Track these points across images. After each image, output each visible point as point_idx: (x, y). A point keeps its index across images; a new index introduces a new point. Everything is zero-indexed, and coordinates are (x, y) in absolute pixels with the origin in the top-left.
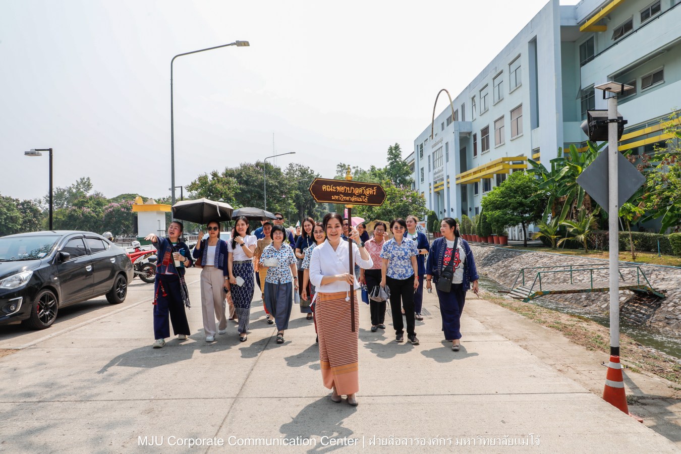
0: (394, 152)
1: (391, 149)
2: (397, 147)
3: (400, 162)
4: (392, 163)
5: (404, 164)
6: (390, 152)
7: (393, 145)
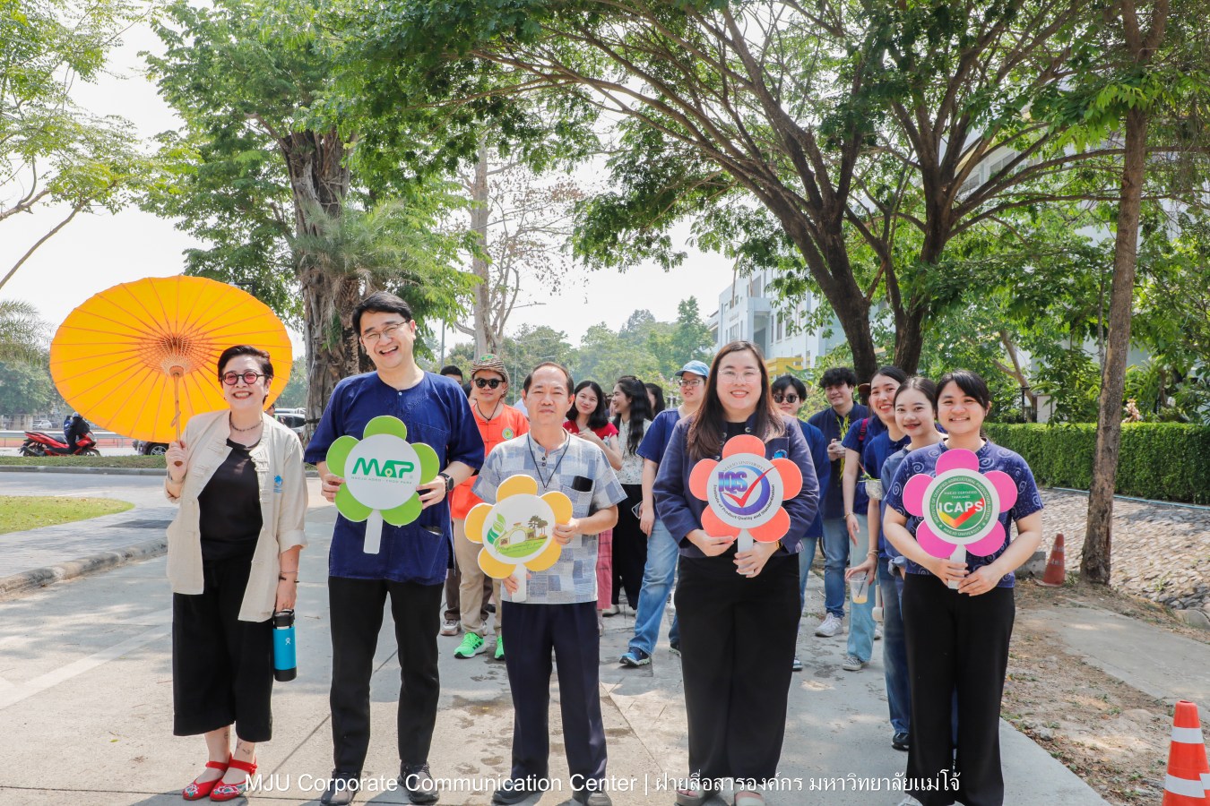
0: (688, 309)
1: (683, 305)
2: (692, 302)
3: (696, 328)
4: (684, 327)
5: (703, 329)
6: (682, 307)
7: (687, 299)
